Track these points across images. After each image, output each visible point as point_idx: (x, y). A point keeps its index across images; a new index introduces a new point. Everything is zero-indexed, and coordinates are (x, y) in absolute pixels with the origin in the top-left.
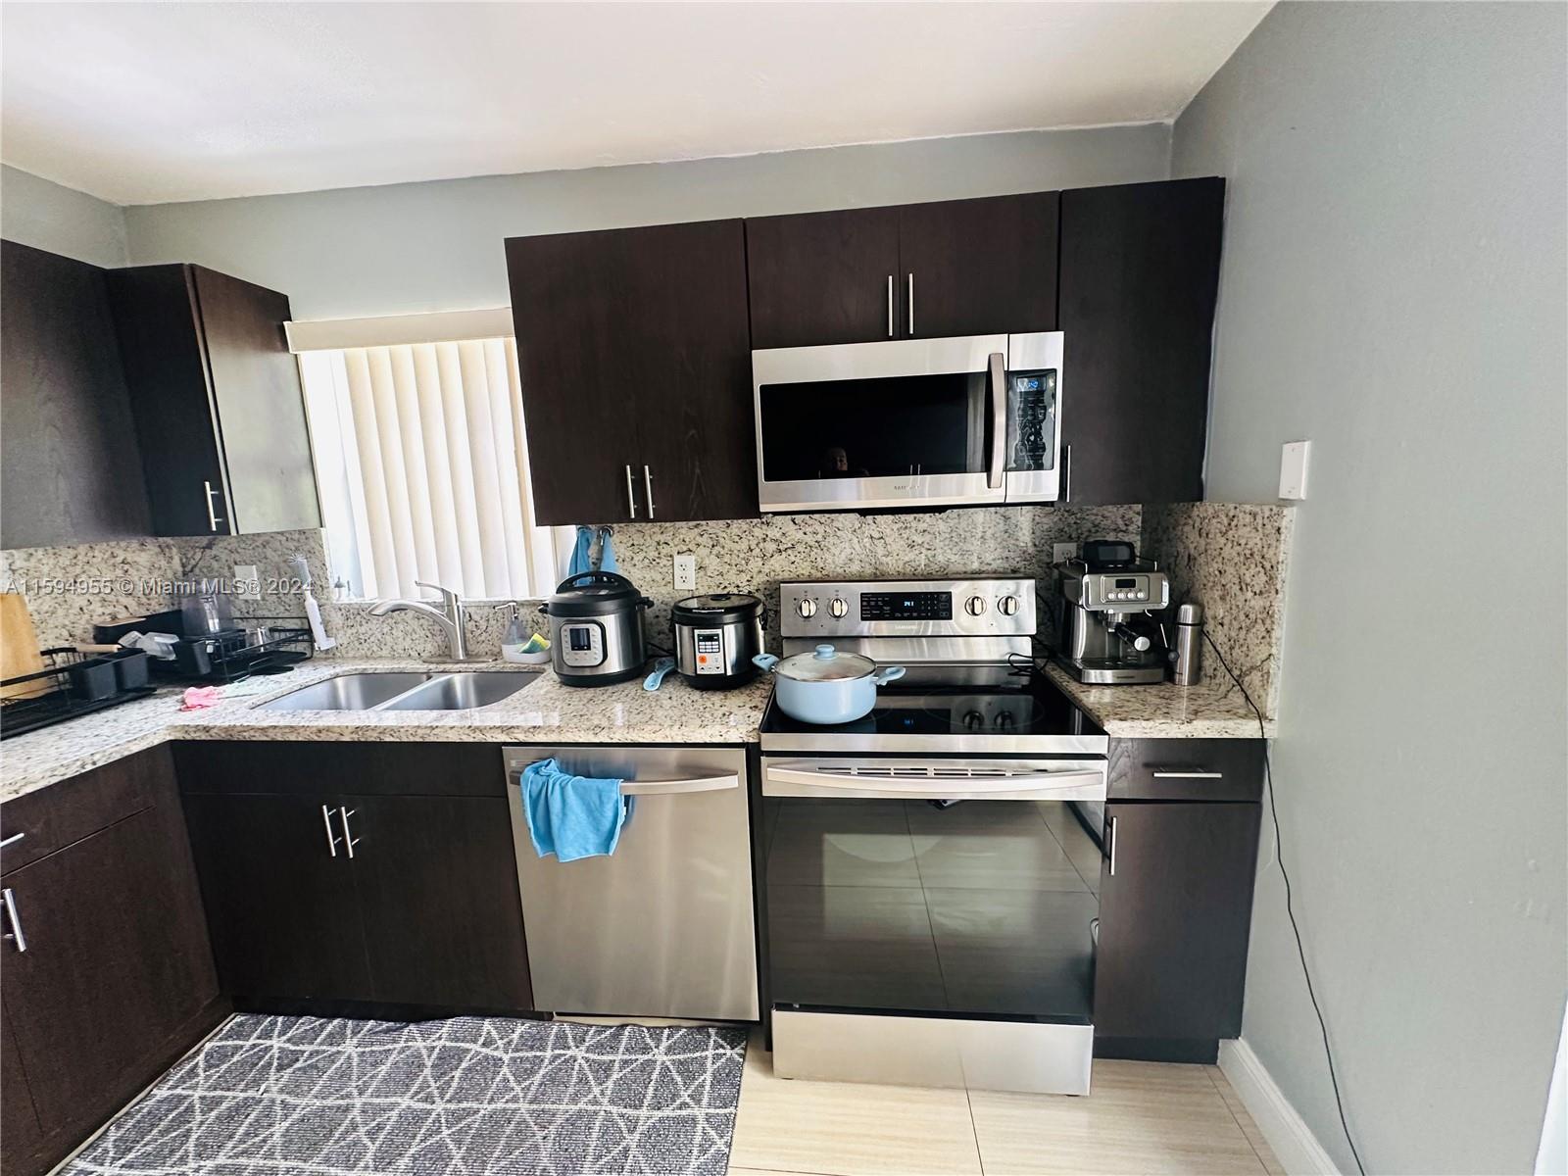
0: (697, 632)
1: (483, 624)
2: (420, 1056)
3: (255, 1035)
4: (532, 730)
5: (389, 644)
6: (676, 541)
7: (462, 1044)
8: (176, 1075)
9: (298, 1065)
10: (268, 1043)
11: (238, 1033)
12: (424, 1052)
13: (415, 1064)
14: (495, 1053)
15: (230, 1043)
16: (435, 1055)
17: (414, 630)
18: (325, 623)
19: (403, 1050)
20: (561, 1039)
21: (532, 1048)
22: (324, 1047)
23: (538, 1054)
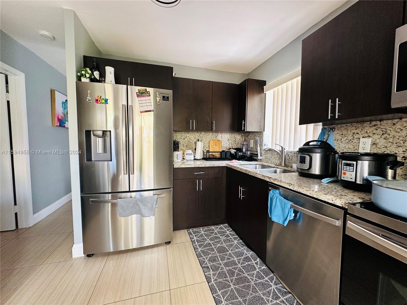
0: (343, 162)
1: (291, 158)
2: (244, 254)
3: (227, 229)
4: (274, 180)
5: (271, 160)
6: (363, 132)
7: (252, 259)
8: (216, 227)
9: (228, 238)
10: (227, 231)
11: (225, 227)
12: (245, 254)
13: (242, 254)
14: (256, 267)
15: (223, 227)
16: (246, 256)
17: (276, 157)
18: (261, 153)
19: (242, 250)
20: (272, 279)
21: (264, 274)
22: (233, 239)
23: (264, 276)
